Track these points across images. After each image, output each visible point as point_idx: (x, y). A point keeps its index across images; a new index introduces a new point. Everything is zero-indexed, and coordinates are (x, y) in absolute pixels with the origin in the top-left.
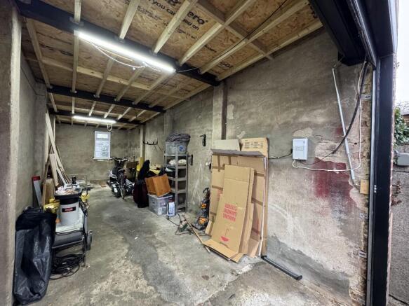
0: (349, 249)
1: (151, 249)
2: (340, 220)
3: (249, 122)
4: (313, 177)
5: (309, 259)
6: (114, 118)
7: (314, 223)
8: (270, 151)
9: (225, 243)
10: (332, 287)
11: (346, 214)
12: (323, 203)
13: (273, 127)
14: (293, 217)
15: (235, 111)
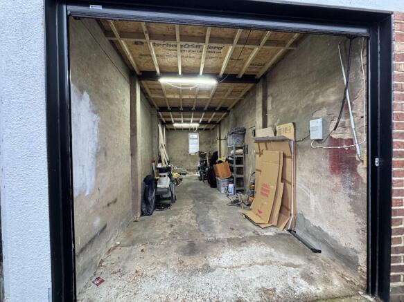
0: (357, 225)
1: (207, 209)
2: (350, 196)
3: (282, 110)
4: (328, 155)
5: (326, 235)
6: (198, 122)
7: (330, 200)
8: (297, 134)
9: (260, 215)
10: (344, 263)
11: (355, 190)
12: (337, 179)
13: (298, 112)
14: (314, 195)
15: (272, 102)
